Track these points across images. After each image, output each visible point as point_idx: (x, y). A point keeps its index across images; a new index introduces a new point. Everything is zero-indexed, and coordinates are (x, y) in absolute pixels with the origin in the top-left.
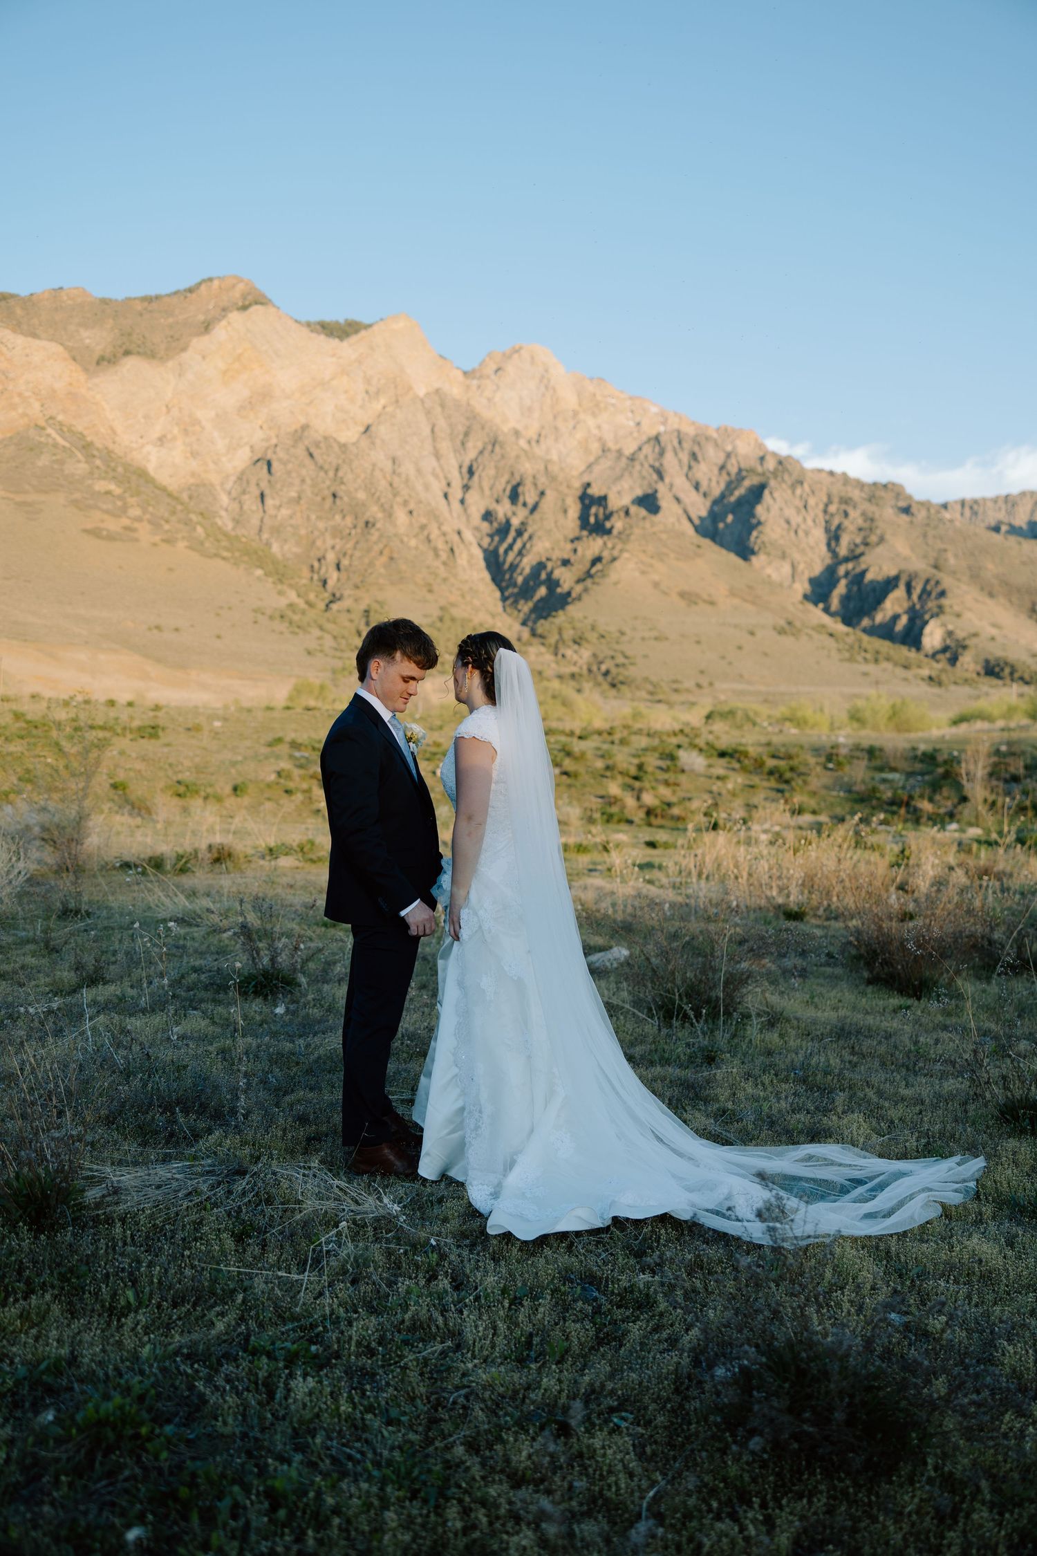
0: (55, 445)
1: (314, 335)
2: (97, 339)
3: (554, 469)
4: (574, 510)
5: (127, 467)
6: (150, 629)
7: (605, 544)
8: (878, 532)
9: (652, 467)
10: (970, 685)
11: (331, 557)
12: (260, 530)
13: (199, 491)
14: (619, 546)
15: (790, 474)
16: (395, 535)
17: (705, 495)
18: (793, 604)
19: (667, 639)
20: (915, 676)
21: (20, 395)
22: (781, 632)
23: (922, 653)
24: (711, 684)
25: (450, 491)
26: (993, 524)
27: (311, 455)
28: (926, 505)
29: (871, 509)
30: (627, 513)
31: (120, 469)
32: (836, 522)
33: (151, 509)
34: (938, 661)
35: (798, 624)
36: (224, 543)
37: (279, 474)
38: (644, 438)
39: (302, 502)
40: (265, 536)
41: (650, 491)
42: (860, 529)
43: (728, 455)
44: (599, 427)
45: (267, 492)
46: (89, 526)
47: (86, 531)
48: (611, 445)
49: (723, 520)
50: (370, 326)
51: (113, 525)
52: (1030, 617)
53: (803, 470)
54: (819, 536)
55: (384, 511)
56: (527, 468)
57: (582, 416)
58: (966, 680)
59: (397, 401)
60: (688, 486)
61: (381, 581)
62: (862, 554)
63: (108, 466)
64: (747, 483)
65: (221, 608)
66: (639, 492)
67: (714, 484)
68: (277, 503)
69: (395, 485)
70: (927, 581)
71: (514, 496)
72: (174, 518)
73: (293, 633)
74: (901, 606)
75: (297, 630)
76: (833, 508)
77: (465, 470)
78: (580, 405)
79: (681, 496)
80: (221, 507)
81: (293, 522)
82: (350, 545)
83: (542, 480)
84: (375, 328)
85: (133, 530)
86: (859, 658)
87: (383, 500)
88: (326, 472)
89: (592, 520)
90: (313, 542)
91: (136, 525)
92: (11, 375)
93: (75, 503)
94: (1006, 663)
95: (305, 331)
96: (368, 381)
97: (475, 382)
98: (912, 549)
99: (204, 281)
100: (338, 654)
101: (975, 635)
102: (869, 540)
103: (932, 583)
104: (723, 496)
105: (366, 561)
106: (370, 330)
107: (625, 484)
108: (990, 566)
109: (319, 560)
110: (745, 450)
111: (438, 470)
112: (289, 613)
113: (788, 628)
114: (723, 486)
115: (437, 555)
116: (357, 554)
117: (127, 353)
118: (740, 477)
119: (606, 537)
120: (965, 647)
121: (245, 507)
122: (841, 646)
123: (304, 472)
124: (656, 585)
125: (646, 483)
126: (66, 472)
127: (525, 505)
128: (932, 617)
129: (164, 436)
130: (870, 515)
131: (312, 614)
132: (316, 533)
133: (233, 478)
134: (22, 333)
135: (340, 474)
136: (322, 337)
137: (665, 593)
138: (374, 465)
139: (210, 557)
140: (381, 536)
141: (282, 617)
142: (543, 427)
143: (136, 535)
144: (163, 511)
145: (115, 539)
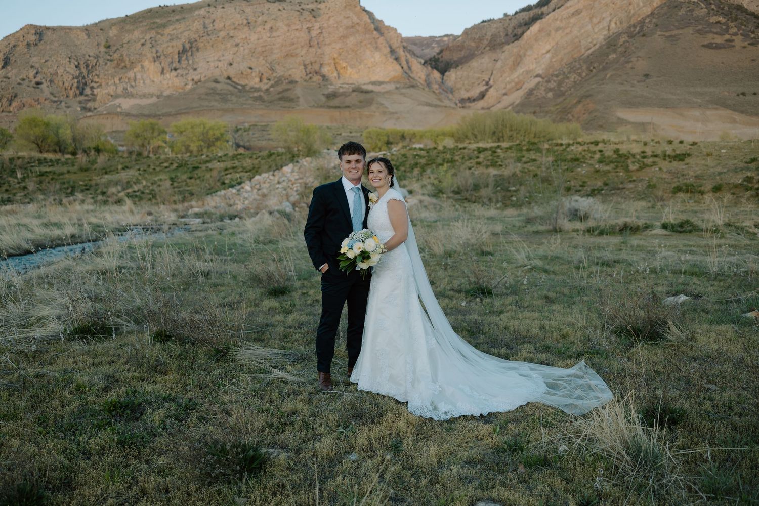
5: (730, 6)
6: (738, 95)
31: (726, 8)
33: (743, 27)
46: (706, 43)
47: (703, 46)
51: (719, 40)
63: (719, 7)
85: (733, 41)
93: (699, 32)
126: (695, 15)
143: (733, 43)
144: (751, 27)
145: (720, 48)
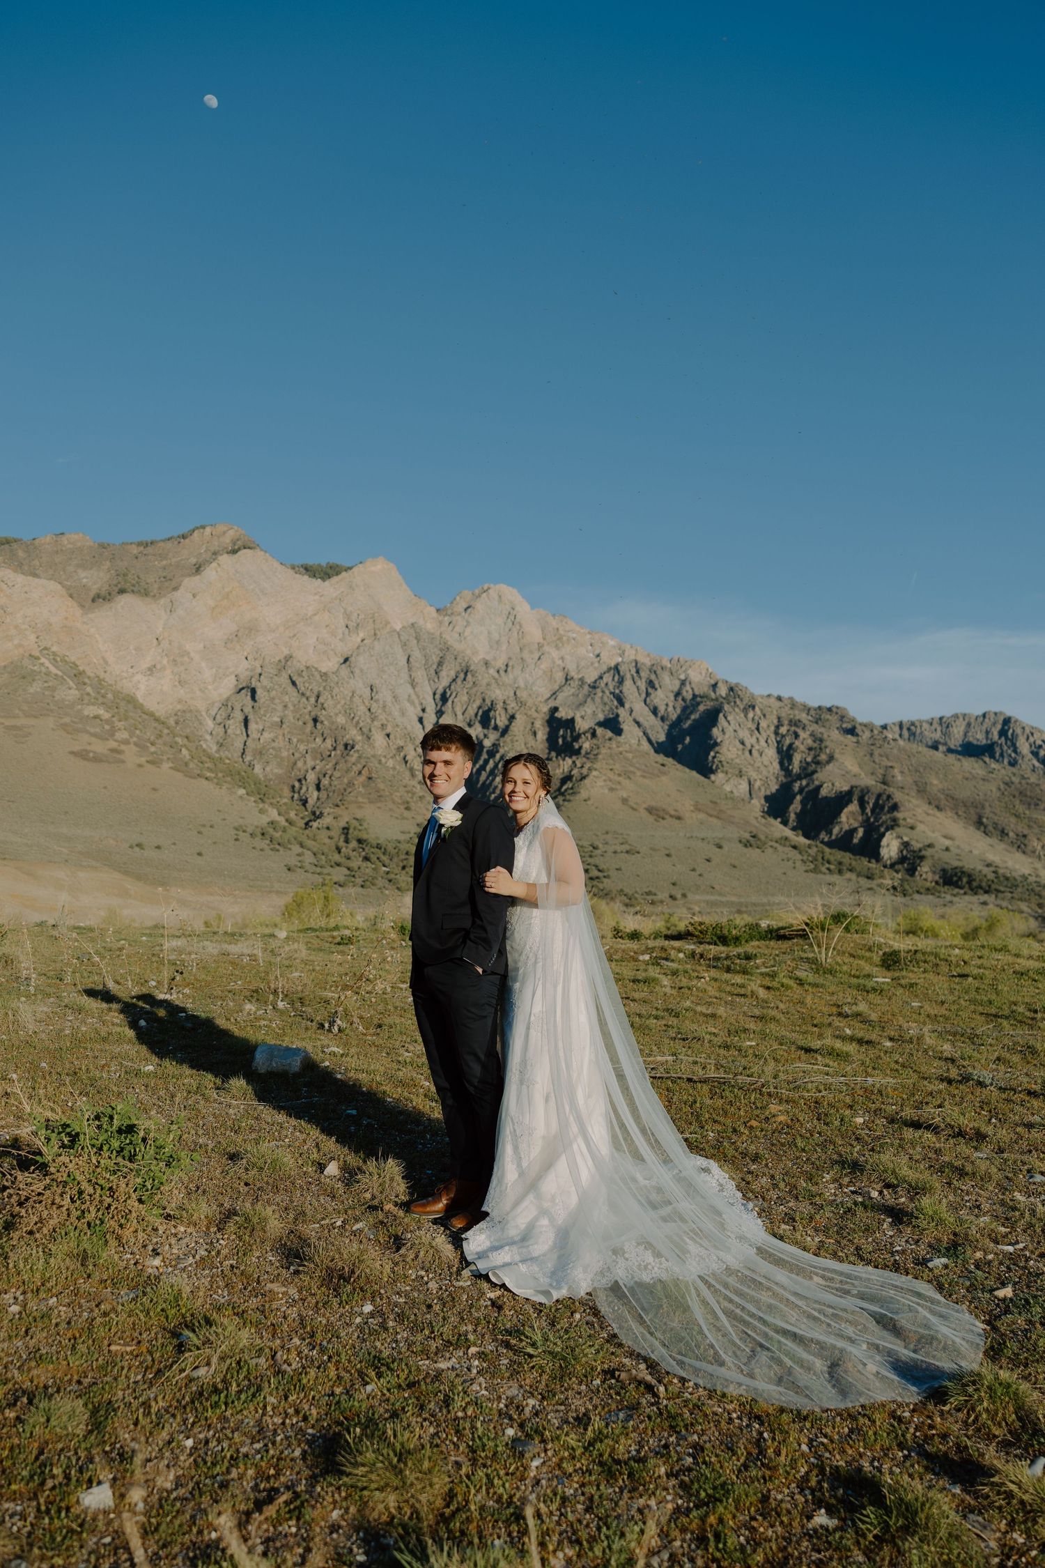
0: (48, 674)
1: (298, 576)
2: (95, 579)
3: (523, 695)
4: (542, 735)
5: (117, 694)
6: (131, 847)
7: (574, 762)
8: (828, 751)
9: (611, 693)
10: (933, 894)
11: (312, 777)
12: (243, 754)
13: (184, 716)
14: (588, 765)
15: (742, 700)
16: (373, 756)
17: (663, 719)
18: (757, 818)
19: (638, 853)
20: (880, 886)
21: (16, 627)
22: (747, 844)
23: (881, 864)
24: (684, 896)
25: (425, 715)
26: (930, 744)
27: (294, 683)
28: (869, 727)
29: (818, 729)
30: (594, 735)
31: (110, 696)
32: (788, 741)
33: (138, 732)
34: (897, 872)
35: (762, 837)
36: (206, 765)
37: (263, 700)
38: (605, 668)
39: (284, 726)
40: (248, 758)
41: (611, 716)
42: (810, 749)
43: (683, 683)
44: (562, 658)
45: (251, 717)
46: (77, 748)
47: (72, 753)
48: (573, 674)
49: (682, 742)
50: (350, 568)
51: (99, 747)
52: (979, 829)
53: (752, 696)
54: (771, 754)
55: (363, 734)
56: (497, 694)
57: (546, 648)
58: (928, 889)
59: (375, 634)
60: (646, 711)
61: (360, 799)
62: (814, 772)
63: (98, 693)
64: (702, 708)
65: (204, 826)
66: (601, 717)
67: (670, 709)
68: (261, 728)
69: (372, 710)
70: (879, 796)
71: (485, 719)
72: (160, 741)
73: (272, 849)
74: (855, 820)
75: (277, 847)
76: (783, 730)
77: (438, 697)
78: (544, 639)
79: (641, 720)
80: (207, 731)
81: (274, 745)
82: (330, 766)
83: (512, 706)
84: (355, 569)
85: (120, 752)
86: (823, 869)
87: (361, 724)
88: (307, 699)
89: (560, 741)
90: (295, 764)
91: (123, 747)
92: (9, 610)
93: (64, 727)
94: (963, 872)
95: (291, 572)
96: (348, 616)
97: (446, 618)
98: (861, 767)
99: (197, 528)
100: (318, 870)
101: (930, 846)
102: (819, 758)
103: (884, 797)
104: (680, 720)
105: (346, 781)
106: (350, 572)
107: (589, 709)
108: (935, 782)
109: (300, 781)
110: (698, 679)
111: (414, 697)
112: (271, 830)
113: (752, 841)
114: (679, 711)
115: (413, 775)
116: (337, 774)
117: (122, 591)
118: (696, 700)
119: (574, 758)
120: (922, 858)
121: (229, 731)
122: (805, 858)
123: (286, 698)
124: (625, 801)
125: (607, 708)
126: (57, 698)
127: (496, 728)
128: (887, 829)
129: (155, 666)
130: (820, 736)
131: (293, 831)
132: (297, 755)
133: (218, 705)
134: (23, 574)
135: (321, 700)
136: (306, 577)
137: (633, 809)
138: (353, 692)
139: (195, 778)
140: (360, 757)
141: (263, 834)
142: (510, 658)
143: (122, 757)
144: (150, 735)
145: (101, 761)
